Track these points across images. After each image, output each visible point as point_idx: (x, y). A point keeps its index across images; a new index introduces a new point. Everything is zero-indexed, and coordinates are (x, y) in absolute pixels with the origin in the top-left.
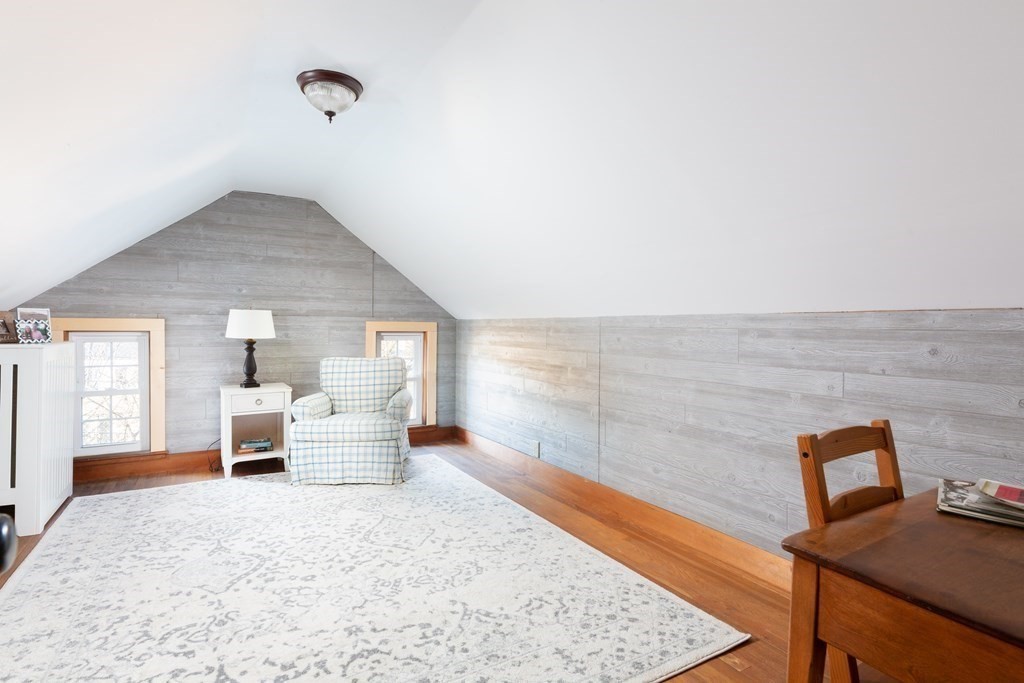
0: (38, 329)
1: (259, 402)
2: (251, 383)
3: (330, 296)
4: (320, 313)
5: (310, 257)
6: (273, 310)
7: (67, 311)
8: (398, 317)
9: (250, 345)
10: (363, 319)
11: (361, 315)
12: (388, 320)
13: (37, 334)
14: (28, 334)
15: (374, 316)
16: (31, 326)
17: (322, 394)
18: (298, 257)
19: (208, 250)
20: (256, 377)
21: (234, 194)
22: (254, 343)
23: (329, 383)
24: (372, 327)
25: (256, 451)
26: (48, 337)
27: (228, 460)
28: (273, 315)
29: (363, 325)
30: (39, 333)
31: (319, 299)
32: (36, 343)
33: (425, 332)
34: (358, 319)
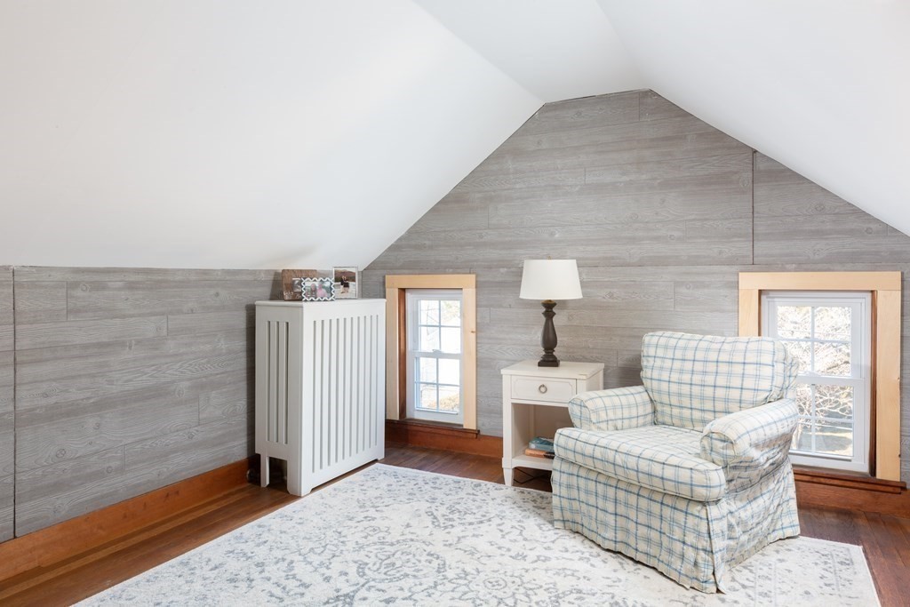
0: (324, 287)
1: (543, 389)
2: (549, 361)
3: (676, 234)
4: (660, 262)
5: (644, 177)
6: (578, 259)
7: (401, 268)
8: (803, 265)
9: (549, 307)
10: (734, 269)
11: (731, 262)
12: (783, 270)
13: (321, 292)
14: (313, 292)
15: (754, 265)
16: (317, 284)
17: (639, 388)
18: (625, 178)
19: (518, 186)
20: (557, 352)
21: (547, 108)
22: (555, 304)
23: (655, 375)
24: (751, 282)
25: (546, 456)
26: (332, 295)
27: (510, 462)
28: (579, 266)
29: (733, 279)
30: (324, 290)
31: (657, 239)
32: (319, 301)
33: (872, 292)
34: (725, 268)
